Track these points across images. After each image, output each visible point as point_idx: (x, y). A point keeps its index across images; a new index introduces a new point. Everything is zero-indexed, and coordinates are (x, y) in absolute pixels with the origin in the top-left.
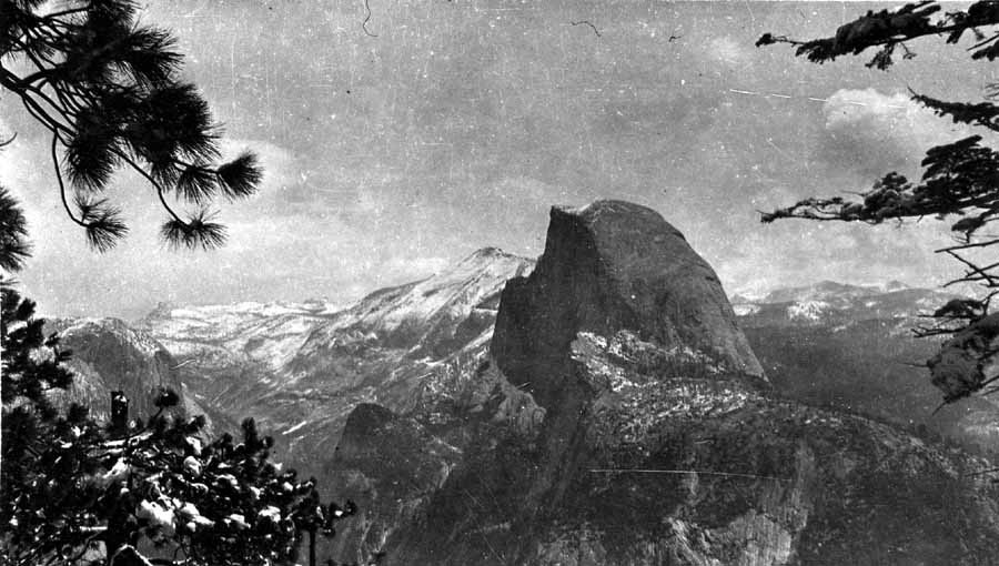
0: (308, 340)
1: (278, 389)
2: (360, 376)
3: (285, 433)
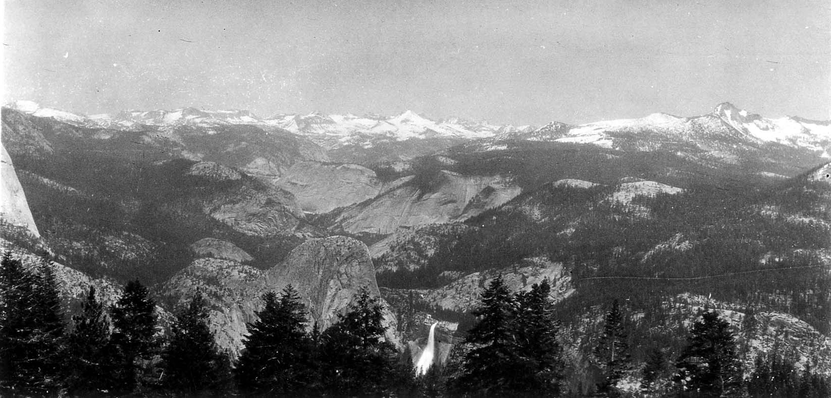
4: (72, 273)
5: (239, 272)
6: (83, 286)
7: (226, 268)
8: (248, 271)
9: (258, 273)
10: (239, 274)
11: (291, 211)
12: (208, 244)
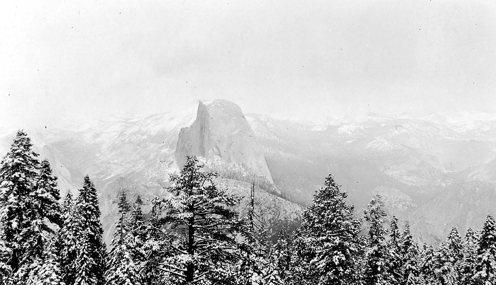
0: (119, 137)
1: (103, 159)
2: (138, 155)
3: (104, 180)
4: (291, 205)
5: (403, 205)
6: (298, 213)
7: (394, 203)
8: (409, 205)
9: (416, 206)
10: (403, 207)
11: (437, 169)
12: (382, 190)
